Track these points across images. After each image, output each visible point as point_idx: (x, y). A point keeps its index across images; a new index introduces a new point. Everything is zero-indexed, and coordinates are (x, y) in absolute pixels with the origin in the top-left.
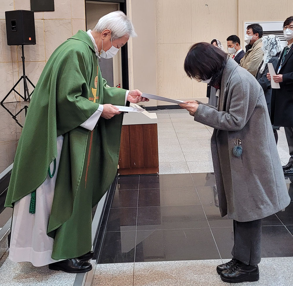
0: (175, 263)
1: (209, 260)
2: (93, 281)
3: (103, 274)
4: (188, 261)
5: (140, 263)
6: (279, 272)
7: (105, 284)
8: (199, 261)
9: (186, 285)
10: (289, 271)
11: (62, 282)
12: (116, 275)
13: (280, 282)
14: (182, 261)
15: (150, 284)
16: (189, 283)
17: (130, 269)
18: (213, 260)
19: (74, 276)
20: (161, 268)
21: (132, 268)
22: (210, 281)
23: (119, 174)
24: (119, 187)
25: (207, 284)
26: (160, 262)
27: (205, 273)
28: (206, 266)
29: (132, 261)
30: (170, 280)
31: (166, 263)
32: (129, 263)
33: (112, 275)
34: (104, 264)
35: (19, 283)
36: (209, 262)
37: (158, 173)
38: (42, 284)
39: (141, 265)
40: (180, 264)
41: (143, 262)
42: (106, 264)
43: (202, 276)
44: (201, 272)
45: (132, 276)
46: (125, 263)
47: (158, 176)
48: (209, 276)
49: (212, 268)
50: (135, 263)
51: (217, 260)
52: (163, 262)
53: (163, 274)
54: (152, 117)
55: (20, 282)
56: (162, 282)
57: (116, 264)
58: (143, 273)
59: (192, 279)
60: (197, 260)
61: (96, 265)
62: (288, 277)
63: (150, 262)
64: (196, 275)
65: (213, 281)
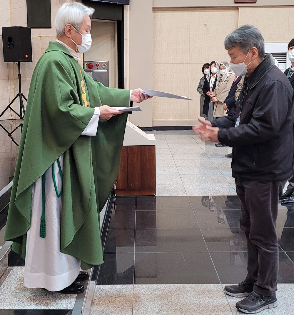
0: (175, 286)
1: (209, 284)
2: (92, 302)
3: (103, 295)
4: (187, 284)
5: (139, 285)
6: (280, 298)
7: (104, 305)
8: (198, 285)
9: (186, 308)
10: (290, 297)
11: (63, 303)
12: (115, 297)
13: (281, 309)
14: (182, 285)
15: (150, 306)
16: (189, 307)
17: (130, 291)
18: (212, 284)
19: (75, 296)
20: (161, 291)
21: (131, 290)
22: (211, 306)
23: (116, 195)
24: (116, 208)
25: (207, 309)
26: (159, 285)
27: (205, 297)
28: (205, 290)
29: (131, 283)
30: (170, 303)
31: (165, 287)
32: (128, 285)
33: (112, 296)
34: (103, 286)
35: (20, 303)
36: (209, 287)
37: (154, 195)
38: (43, 304)
39: (140, 288)
40: (179, 287)
41: (142, 285)
42: (105, 285)
43: (202, 301)
44: (201, 296)
45: (131, 298)
46: (124, 285)
47: (155, 198)
48: (209, 301)
49: (212, 293)
50: (135, 285)
51: (217, 284)
52: (162, 285)
53: (162, 297)
54: (150, 138)
55: (21, 301)
56: (162, 305)
57: (116, 285)
58: (142, 295)
59: (192, 303)
60: (196, 284)
61: (95, 286)
62: (289, 304)
63: (149, 285)
64: (196, 300)
65: (213, 306)
